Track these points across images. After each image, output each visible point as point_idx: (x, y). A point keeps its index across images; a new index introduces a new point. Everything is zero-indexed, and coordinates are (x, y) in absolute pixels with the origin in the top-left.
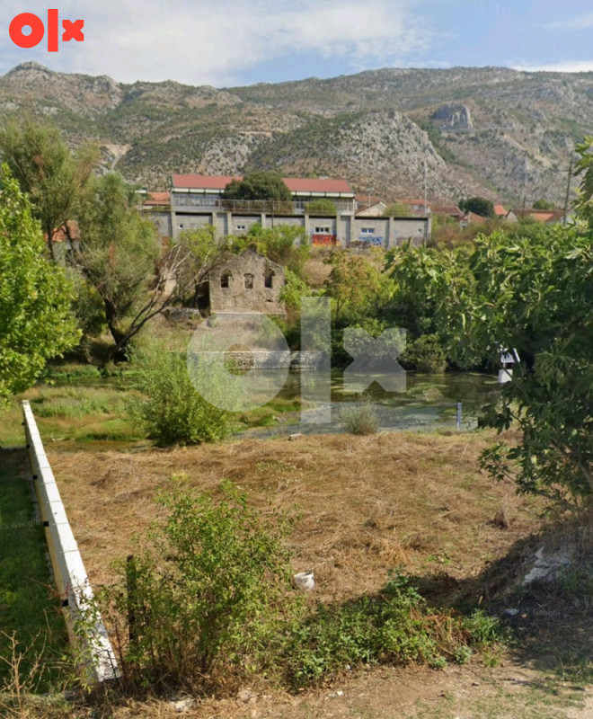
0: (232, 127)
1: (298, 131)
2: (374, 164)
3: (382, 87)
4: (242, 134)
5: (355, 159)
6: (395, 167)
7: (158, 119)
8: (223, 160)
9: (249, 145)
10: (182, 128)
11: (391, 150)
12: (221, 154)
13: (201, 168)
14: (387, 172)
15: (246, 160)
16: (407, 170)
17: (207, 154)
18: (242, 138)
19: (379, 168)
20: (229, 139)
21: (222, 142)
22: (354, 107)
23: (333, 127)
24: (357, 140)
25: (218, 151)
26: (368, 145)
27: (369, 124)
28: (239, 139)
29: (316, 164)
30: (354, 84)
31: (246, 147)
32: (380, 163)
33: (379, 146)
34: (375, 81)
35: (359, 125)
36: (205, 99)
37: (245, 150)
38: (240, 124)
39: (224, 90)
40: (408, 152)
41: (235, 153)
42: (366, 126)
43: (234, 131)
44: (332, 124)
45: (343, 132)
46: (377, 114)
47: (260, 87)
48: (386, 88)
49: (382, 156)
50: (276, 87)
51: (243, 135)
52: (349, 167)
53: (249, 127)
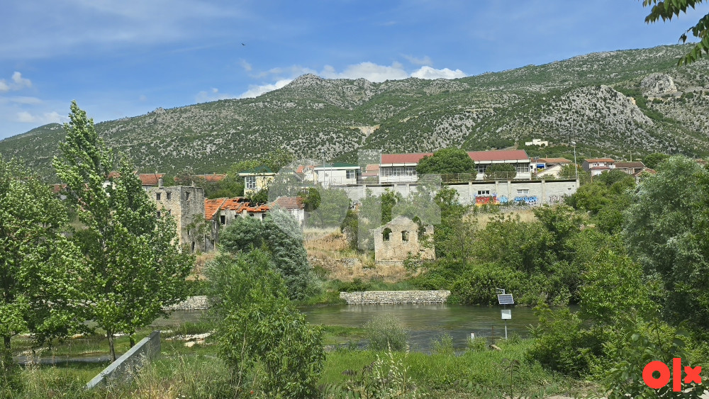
0: (460, 107)
1: (515, 105)
2: (584, 126)
3: (592, 66)
4: (467, 112)
5: (566, 123)
6: (604, 128)
7: (401, 105)
8: (452, 132)
9: (474, 119)
10: (418, 111)
11: (598, 115)
12: (450, 128)
13: (433, 138)
14: (596, 132)
15: (471, 131)
16: (615, 128)
17: (437, 128)
18: (467, 114)
19: (589, 129)
20: (457, 116)
21: (450, 119)
22: (567, 83)
23: (546, 101)
24: (567, 109)
25: (447, 125)
26: (577, 112)
27: (578, 96)
28: (465, 115)
29: (531, 130)
30: (566, 66)
31: (471, 121)
32: (589, 125)
33: (588, 112)
34: (585, 62)
35: (568, 97)
36: (440, 88)
37: (470, 123)
38: (466, 104)
39: (456, 79)
40: (615, 115)
41: (461, 126)
42: (575, 98)
43: (461, 110)
44: (544, 99)
45: (554, 104)
46: (585, 88)
47: (487, 76)
48: (595, 67)
49: (591, 119)
50: (499, 74)
51: (469, 112)
52: (561, 130)
53: (473, 106)
